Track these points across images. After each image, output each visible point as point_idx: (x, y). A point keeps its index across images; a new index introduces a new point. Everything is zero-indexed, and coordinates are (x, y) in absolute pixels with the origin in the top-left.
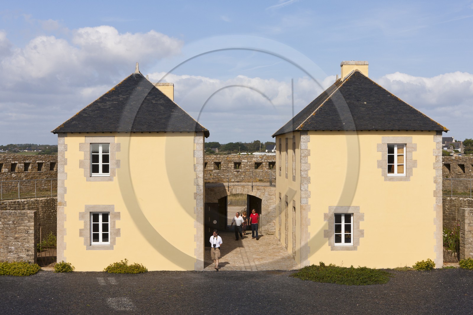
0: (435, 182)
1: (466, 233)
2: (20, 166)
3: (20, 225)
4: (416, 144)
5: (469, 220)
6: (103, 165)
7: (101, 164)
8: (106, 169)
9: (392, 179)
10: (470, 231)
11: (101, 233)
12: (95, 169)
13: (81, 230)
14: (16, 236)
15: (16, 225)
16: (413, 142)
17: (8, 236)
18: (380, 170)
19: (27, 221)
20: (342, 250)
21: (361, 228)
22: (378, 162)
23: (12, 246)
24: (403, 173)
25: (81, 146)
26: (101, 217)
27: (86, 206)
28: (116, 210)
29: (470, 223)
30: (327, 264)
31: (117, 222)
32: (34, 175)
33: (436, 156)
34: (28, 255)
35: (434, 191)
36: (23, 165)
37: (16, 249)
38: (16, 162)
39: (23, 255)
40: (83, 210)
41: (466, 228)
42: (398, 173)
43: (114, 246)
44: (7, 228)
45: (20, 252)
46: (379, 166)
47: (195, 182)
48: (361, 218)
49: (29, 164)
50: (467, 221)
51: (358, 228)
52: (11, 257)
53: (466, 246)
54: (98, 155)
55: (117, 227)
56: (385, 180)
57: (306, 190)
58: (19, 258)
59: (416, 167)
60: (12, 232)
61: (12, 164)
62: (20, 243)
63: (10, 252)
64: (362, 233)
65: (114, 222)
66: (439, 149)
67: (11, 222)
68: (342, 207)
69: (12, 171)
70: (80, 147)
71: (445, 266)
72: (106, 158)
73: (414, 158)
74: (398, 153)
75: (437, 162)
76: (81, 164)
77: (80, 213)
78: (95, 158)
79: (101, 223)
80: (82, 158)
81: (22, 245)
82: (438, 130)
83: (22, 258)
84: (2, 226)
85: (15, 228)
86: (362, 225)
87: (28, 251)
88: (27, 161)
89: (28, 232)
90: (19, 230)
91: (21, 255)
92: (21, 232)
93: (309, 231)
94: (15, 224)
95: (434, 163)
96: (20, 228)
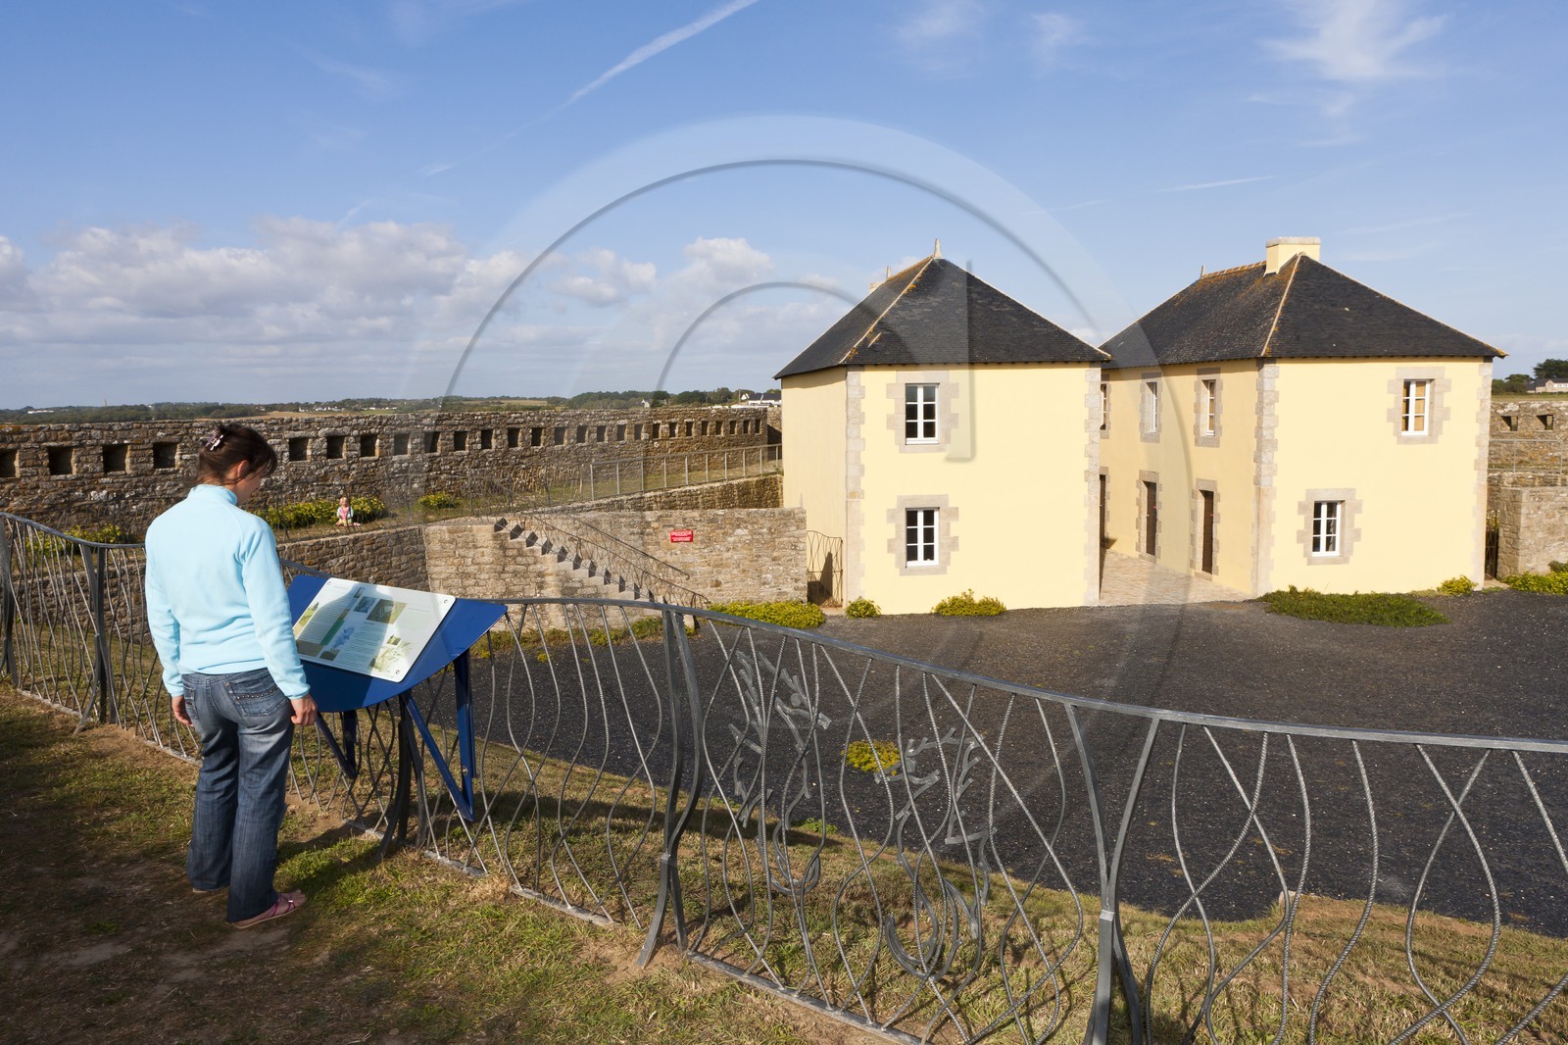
0: (1478, 444)
1: (1522, 530)
2: (663, 428)
3: (781, 534)
4: (1450, 381)
5: (1528, 508)
6: (925, 423)
7: (920, 421)
8: (929, 431)
9: (1409, 441)
10: (1528, 527)
11: (921, 544)
12: (911, 431)
13: (890, 541)
14: (775, 554)
15: (774, 536)
16: (1446, 377)
17: (760, 556)
18: (1391, 425)
19: (794, 528)
20: (1324, 564)
21: (1356, 526)
22: (1389, 411)
23: (768, 573)
24: (1423, 429)
25: (890, 390)
26: (920, 516)
27: (899, 498)
28: (952, 504)
29: (1529, 514)
30: (1300, 589)
31: (953, 524)
32: (682, 443)
33: (1482, 401)
34: (796, 589)
35: (1476, 461)
36: (667, 425)
37: (775, 578)
38: (659, 421)
39: (788, 588)
40: (894, 505)
41: (1522, 522)
42: (1415, 430)
43: (948, 567)
44: (758, 541)
45: (783, 584)
46: (1390, 419)
47: (1086, 451)
48: (1358, 508)
49: (675, 423)
50: (1524, 510)
51: (1352, 525)
52: (768, 594)
53: (1521, 552)
54: (916, 405)
55: (953, 534)
56: (1399, 443)
57: (1270, 463)
58: (780, 594)
59: (1448, 419)
60: (768, 548)
61: (654, 425)
62: (781, 568)
63: (764, 584)
64: (1357, 534)
65: (948, 525)
66: (1486, 388)
67: (765, 530)
68: (1327, 490)
69: (654, 437)
70: (887, 391)
71: (1487, 587)
72: (929, 412)
73: (1446, 405)
74: (1417, 395)
75: (1483, 409)
76: (890, 422)
77: (889, 510)
78: (911, 412)
79: (920, 527)
80: (892, 411)
81: (787, 571)
82: (1486, 354)
83: (786, 593)
84: (750, 537)
85: (773, 540)
86: (1359, 521)
87: (796, 581)
88: (673, 420)
89: (795, 546)
90: (782, 543)
91: (784, 590)
92: (783, 548)
93: (1272, 533)
94: (773, 534)
95: (1477, 413)
96: (781, 539)
